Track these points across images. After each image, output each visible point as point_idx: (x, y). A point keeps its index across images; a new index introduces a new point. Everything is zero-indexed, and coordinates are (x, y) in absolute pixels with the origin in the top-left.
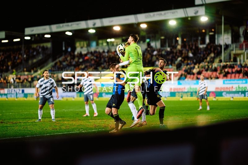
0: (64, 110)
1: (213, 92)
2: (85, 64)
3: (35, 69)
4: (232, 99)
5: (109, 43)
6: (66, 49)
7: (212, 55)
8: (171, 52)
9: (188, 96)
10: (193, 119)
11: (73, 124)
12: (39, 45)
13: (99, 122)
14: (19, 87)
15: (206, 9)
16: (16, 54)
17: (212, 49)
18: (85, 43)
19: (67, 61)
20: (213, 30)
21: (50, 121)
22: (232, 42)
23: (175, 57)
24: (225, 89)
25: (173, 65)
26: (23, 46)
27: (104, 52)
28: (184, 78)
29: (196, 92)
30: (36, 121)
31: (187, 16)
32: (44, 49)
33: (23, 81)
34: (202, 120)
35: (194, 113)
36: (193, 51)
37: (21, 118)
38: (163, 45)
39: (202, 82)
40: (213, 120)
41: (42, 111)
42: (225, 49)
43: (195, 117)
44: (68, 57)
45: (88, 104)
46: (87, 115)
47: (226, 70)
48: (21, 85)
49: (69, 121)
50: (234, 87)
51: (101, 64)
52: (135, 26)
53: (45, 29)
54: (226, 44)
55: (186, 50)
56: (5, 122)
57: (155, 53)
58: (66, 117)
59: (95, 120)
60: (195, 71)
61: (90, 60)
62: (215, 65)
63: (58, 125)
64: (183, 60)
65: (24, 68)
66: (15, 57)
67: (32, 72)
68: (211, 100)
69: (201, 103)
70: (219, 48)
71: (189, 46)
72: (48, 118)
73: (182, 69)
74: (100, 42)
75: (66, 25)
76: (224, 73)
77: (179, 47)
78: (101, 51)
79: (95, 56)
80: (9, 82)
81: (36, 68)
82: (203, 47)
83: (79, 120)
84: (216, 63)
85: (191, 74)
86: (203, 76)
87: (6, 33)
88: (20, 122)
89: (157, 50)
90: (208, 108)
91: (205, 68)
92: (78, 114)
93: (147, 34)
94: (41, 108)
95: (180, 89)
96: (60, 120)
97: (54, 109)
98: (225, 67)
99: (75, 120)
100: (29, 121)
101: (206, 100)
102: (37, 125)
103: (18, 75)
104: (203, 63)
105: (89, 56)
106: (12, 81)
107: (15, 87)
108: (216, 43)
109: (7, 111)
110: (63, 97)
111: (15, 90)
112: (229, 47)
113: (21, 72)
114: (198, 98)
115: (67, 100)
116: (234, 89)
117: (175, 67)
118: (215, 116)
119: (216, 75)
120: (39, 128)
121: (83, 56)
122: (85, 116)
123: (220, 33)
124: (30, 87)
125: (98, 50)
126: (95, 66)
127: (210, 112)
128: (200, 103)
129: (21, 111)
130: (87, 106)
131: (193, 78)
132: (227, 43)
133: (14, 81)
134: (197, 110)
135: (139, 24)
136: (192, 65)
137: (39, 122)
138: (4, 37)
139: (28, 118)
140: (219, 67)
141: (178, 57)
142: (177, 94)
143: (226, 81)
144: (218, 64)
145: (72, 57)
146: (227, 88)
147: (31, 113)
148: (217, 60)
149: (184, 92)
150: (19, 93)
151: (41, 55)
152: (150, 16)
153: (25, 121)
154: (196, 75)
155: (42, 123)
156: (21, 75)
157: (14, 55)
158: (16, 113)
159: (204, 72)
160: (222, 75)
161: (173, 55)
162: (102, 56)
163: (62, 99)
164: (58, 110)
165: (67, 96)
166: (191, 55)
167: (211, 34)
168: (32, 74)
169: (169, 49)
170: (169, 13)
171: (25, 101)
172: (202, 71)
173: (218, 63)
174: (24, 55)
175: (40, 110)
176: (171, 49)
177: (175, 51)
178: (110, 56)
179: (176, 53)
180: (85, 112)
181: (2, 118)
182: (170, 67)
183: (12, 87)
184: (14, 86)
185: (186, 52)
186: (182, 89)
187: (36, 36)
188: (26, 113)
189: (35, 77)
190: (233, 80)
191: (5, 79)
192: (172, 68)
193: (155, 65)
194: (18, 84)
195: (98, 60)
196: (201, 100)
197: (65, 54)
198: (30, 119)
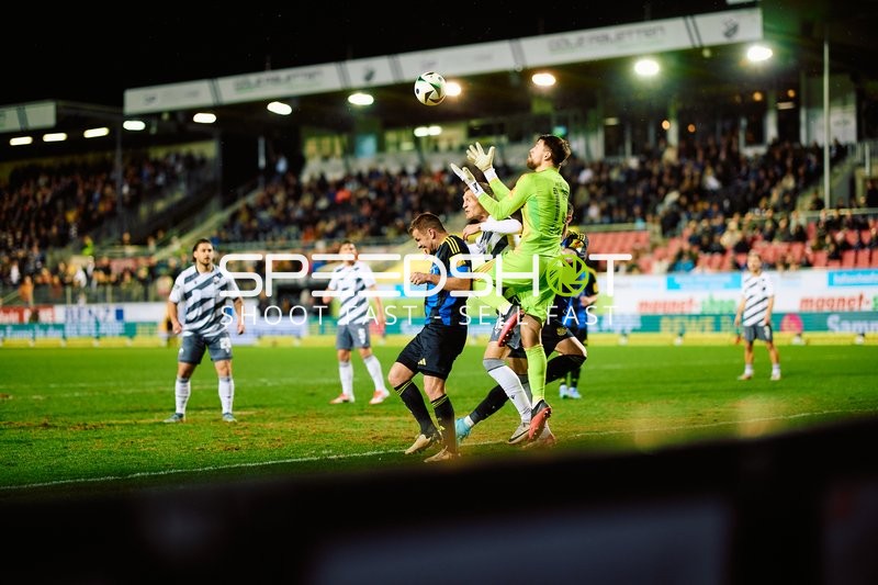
0: (264, 380)
1: (793, 316)
2: (337, 217)
3: (161, 235)
4: (859, 341)
5: (424, 143)
6: (271, 165)
7: (789, 183)
8: (643, 173)
9: (703, 330)
10: (722, 410)
11: (296, 431)
12: (174, 149)
13: (388, 424)
14: (105, 301)
15: (765, 18)
16: (95, 184)
17: (789, 163)
18: (337, 143)
19: (275, 205)
20: (791, 93)
21: (216, 421)
22: (860, 137)
23: (654, 191)
24: (836, 302)
25: (649, 217)
26: (119, 152)
27: (404, 173)
28: (690, 266)
29: (733, 316)
30: (166, 421)
31: (697, 44)
32: (192, 163)
33: (121, 278)
34: (755, 416)
35: (726, 391)
36: (719, 169)
37: (114, 409)
38: (612, 147)
39: (755, 279)
40: (792, 417)
41: (189, 383)
42: (834, 162)
43: (729, 405)
44: (277, 191)
45: (347, 361)
46: (346, 398)
47: (839, 236)
48: (113, 293)
49: (283, 418)
50: (866, 298)
51: (395, 216)
52: (515, 81)
53: (195, 94)
54: (836, 141)
55: (696, 164)
56: (56, 423)
57: (586, 176)
58: (272, 406)
59: (376, 416)
60: (728, 240)
61: (354, 202)
62: (800, 218)
63: (242, 433)
64: (684, 200)
65: (122, 234)
66: (89, 195)
67: (152, 246)
68: (785, 343)
69: (751, 355)
70: (813, 158)
71: (707, 150)
72: (208, 409)
73: (682, 235)
74: (391, 137)
75: (268, 80)
76: (832, 248)
77: (670, 155)
78: (394, 170)
79: (371, 190)
80: (71, 284)
81: (165, 230)
82: (756, 155)
83: (320, 415)
84: (803, 210)
85: (713, 252)
86: (757, 258)
87: (57, 108)
88: (109, 425)
89: (592, 166)
90: (776, 374)
91: (762, 230)
92: (312, 395)
93: (556, 109)
94: (186, 376)
95: (674, 304)
96: (250, 418)
97: (231, 376)
98: (834, 225)
99: (305, 416)
100: (142, 421)
101: (768, 345)
102: (169, 434)
103: (101, 257)
104: (757, 210)
105: (351, 187)
106: (80, 277)
107: (93, 300)
108: (803, 140)
109: (65, 386)
110: (259, 335)
111: (90, 312)
112: (850, 152)
113: (113, 245)
114: (739, 339)
115: (275, 344)
116: (868, 302)
117: (657, 228)
118: (801, 399)
119: (803, 253)
120: (175, 445)
121: (332, 190)
122: (339, 400)
123: (815, 103)
124: (145, 298)
125: (382, 168)
126: (373, 223)
127: (781, 388)
128: (746, 353)
129: (112, 384)
130: (345, 366)
131: (720, 267)
132: (842, 141)
133: (89, 279)
134: (735, 380)
135: (526, 74)
136: (715, 218)
137: (177, 423)
138: (50, 121)
139: (137, 411)
140: (813, 226)
141: (668, 191)
142: (664, 321)
143: (840, 274)
144: (811, 214)
145: (292, 192)
146: (842, 300)
147: (148, 390)
148: (806, 201)
149: (690, 316)
150: (105, 319)
151: (183, 186)
152: (567, 42)
153: (127, 421)
154: (730, 255)
155: (188, 428)
156: (112, 258)
157: (87, 186)
158: (97, 393)
159: (760, 245)
160: (823, 255)
161: (649, 185)
162: (396, 189)
163: (256, 343)
164: (245, 380)
165: (273, 331)
166: (712, 182)
167: (784, 106)
168: (151, 255)
169: (633, 163)
170: (635, 36)
171: (127, 348)
172: (754, 239)
173: (811, 209)
174: (122, 186)
175: (182, 382)
176: (642, 163)
177: (656, 170)
178: (426, 187)
179: (661, 175)
180: (339, 386)
181: (45, 410)
182: (640, 225)
183: (82, 300)
184: (88, 295)
185: (697, 173)
186: (683, 303)
187: (166, 117)
188: (130, 391)
189: (163, 264)
190: (863, 273)
191: (55, 271)
192: (646, 230)
193: (587, 220)
194: (101, 289)
195: (382, 202)
196: (751, 343)
197: (267, 182)
198: (147, 414)
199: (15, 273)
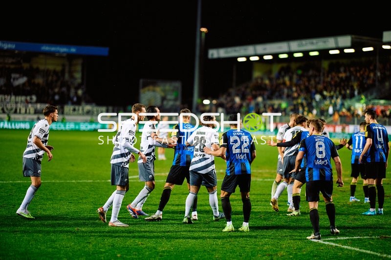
16: (365, 71)
87: (352, 38)
103: (369, 104)
106: (360, 112)
113: (374, 99)
138: (349, 44)
156: (374, 104)
191: (349, 110)
199: (331, 110)
